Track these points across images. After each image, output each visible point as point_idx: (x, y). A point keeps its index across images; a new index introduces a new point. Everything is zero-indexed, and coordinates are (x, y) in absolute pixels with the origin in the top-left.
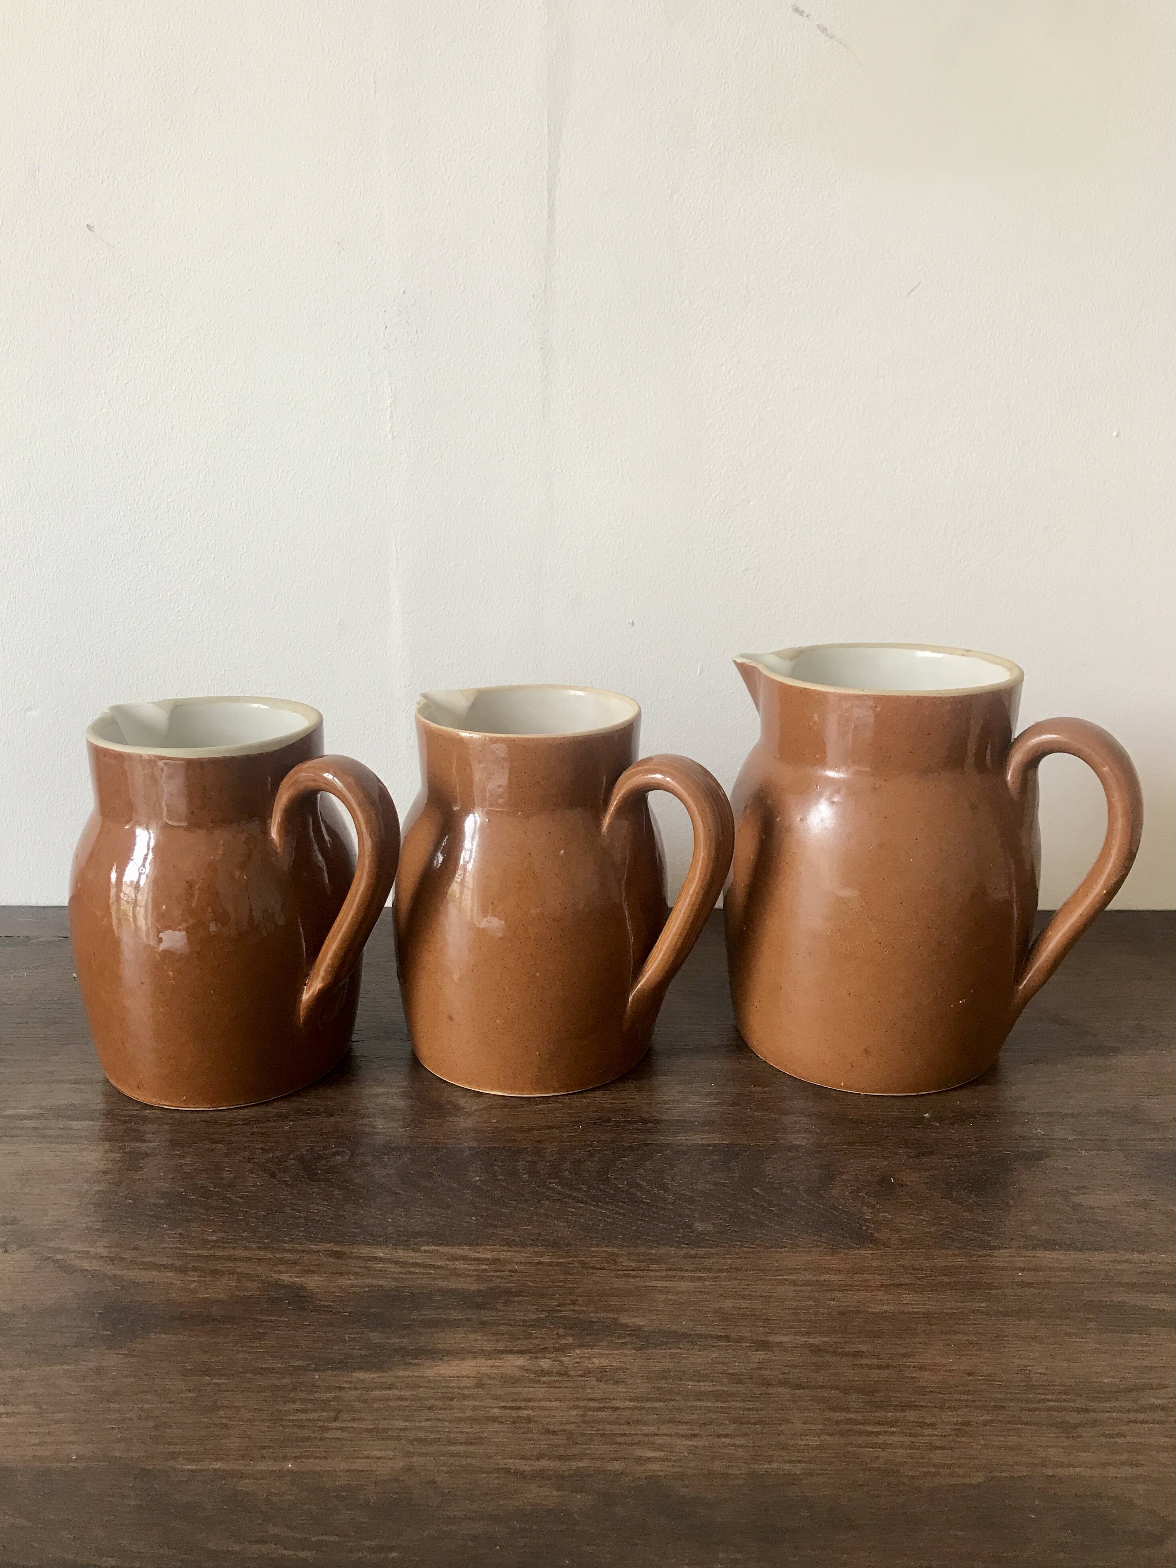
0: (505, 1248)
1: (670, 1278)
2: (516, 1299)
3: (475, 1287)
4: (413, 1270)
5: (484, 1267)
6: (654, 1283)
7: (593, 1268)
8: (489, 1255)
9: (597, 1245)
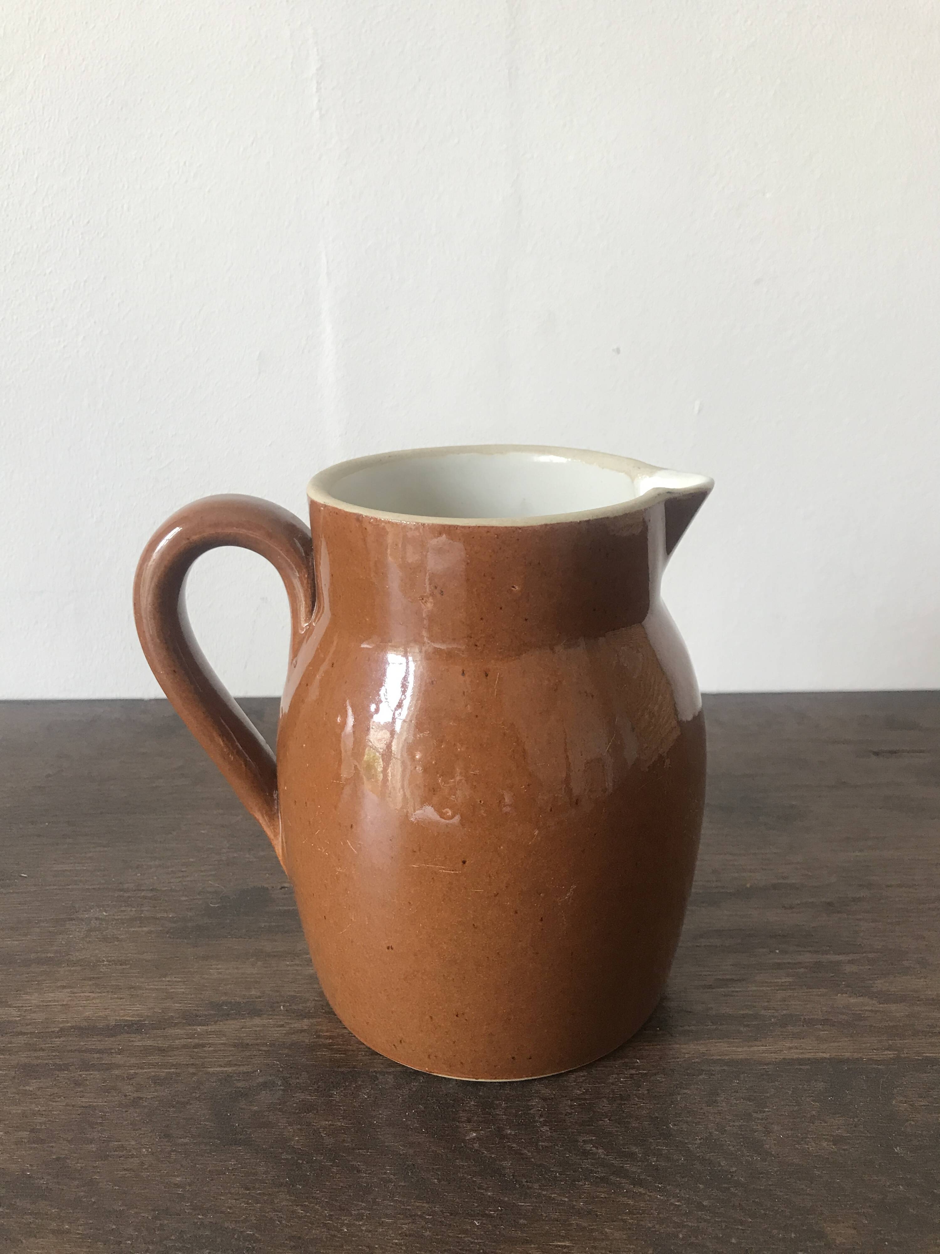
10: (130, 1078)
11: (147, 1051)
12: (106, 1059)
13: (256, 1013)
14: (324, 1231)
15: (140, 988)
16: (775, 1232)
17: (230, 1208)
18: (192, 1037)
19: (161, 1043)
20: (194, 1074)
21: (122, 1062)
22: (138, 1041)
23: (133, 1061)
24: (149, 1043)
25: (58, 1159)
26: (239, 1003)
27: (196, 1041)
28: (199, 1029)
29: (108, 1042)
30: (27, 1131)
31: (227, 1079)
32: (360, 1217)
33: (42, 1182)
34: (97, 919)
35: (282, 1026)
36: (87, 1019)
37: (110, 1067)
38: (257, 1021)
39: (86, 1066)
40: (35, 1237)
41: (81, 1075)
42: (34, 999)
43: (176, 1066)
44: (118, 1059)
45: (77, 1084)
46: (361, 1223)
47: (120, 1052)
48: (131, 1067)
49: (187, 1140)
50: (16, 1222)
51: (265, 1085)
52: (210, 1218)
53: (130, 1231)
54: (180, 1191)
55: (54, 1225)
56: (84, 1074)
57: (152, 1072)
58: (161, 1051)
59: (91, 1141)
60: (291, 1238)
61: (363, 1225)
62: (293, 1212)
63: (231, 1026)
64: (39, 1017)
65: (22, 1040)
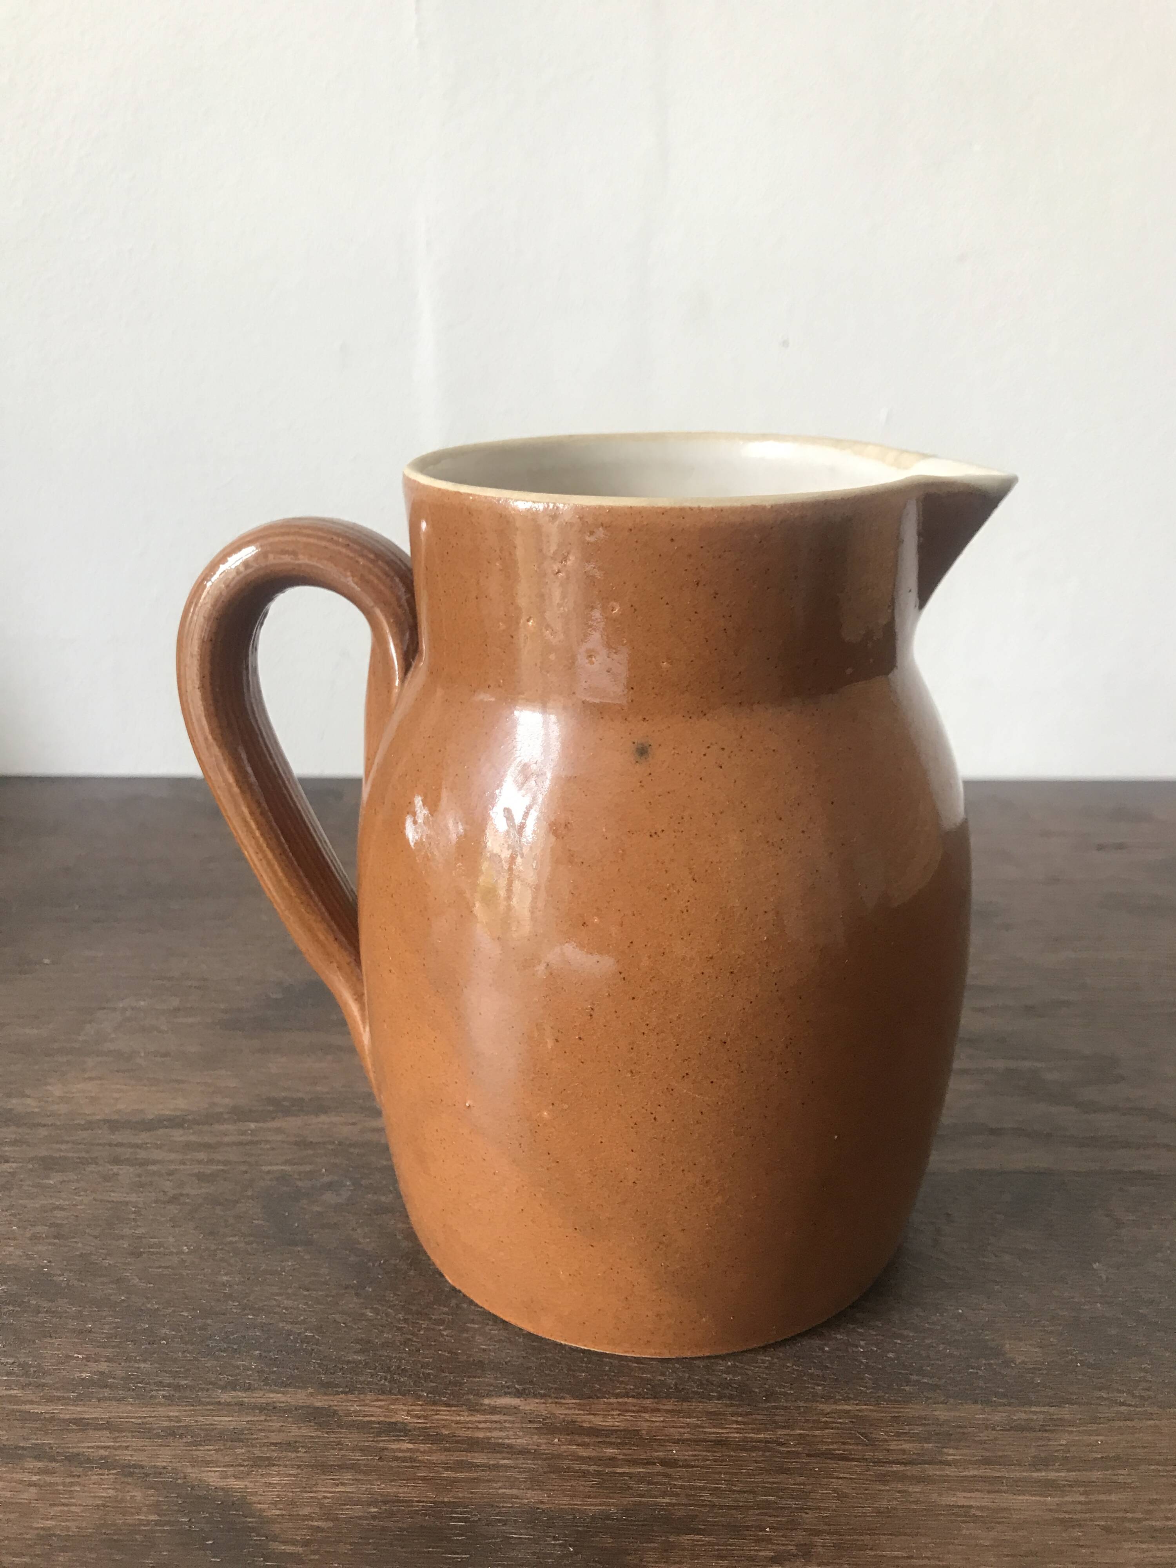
0: (648, 1402)
1: (993, 1484)
2: (686, 1539)
3: (593, 1506)
4: (469, 1457)
5: (610, 1451)
6: (960, 1498)
7: (829, 1455)
8: (614, 1421)
9: (827, 1398)
10: (171, 1173)
11: (189, 1147)
12: (142, 1154)
13: (322, 1109)
14: (397, 1335)
15: (183, 1082)
16: (941, 1347)
17: (286, 1309)
18: (244, 1133)
19: (207, 1139)
20: (246, 1172)
21: (160, 1158)
22: (178, 1136)
23: (173, 1156)
24: (193, 1138)
25: (81, 1255)
26: (302, 1099)
27: (249, 1138)
28: (253, 1126)
29: (144, 1137)
30: (46, 1226)
31: (283, 1178)
32: (441, 1322)
33: (61, 1278)
34: (133, 1009)
35: (354, 1124)
36: (118, 1112)
37: (144, 1163)
38: (323, 1118)
39: (116, 1161)
40: (51, 1337)
41: (112, 1170)
42: (57, 1090)
43: (226, 1163)
44: (157, 1155)
45: (106, 1178)
46: (441, 1328)
47: (159, 1147)
48: (171, 1162)
49: (237, 1238)
50: (27, 1321)
51: (330, 1186)
52: (263, 1318)
53: (165, 1331)
54: (227, 1290)
55: (73, 1324)
56: (115, 1169)
57: (196, 1169)
58: (208, 1146)
59: (122, 1237)
60: (357, 1341)
61: (445, 1330)
62: (363, 1314)
63: (293, 1124)
64: (63, 1108)
65: (43, 1132)
